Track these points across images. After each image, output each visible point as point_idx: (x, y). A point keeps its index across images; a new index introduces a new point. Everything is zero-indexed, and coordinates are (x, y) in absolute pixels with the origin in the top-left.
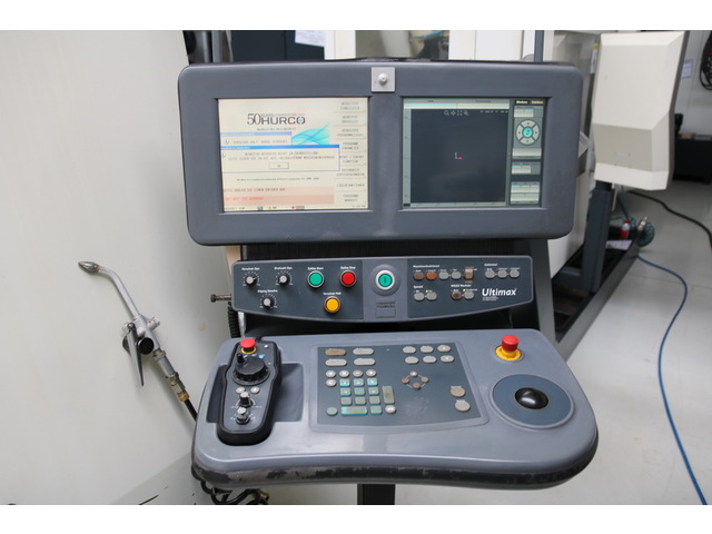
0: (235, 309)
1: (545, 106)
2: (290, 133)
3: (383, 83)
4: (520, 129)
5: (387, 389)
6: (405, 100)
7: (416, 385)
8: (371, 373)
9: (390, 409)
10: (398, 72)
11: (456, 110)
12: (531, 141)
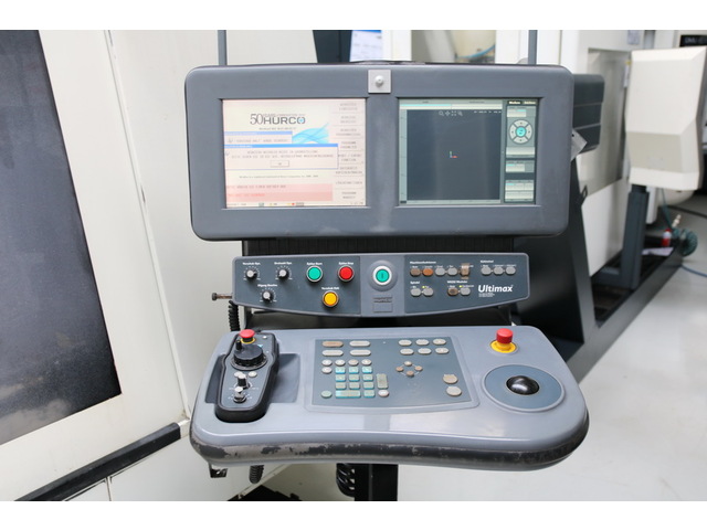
0: (236, 303)
1: (538, 106)
2: (291, 133)
3: (380, 85)
4: (513, 128)
5: (381, 377)
6: (401, 101)
7: (410, 373)
8: (366, 362)
9: (383, 393)
10: (394, 75)
11: (450, 111)
12: (524, 140)
